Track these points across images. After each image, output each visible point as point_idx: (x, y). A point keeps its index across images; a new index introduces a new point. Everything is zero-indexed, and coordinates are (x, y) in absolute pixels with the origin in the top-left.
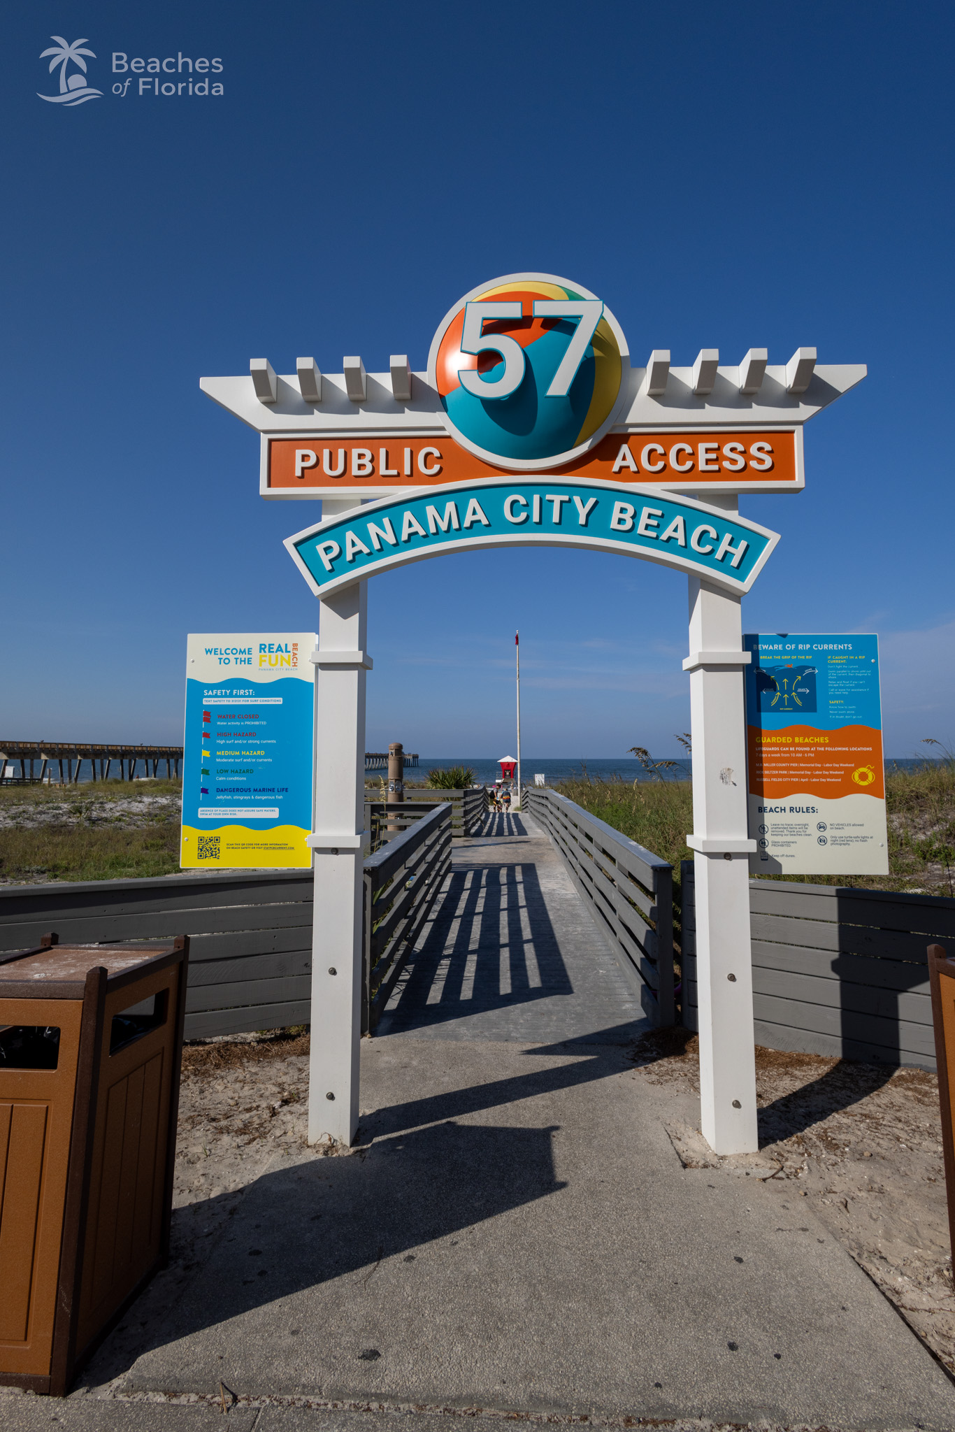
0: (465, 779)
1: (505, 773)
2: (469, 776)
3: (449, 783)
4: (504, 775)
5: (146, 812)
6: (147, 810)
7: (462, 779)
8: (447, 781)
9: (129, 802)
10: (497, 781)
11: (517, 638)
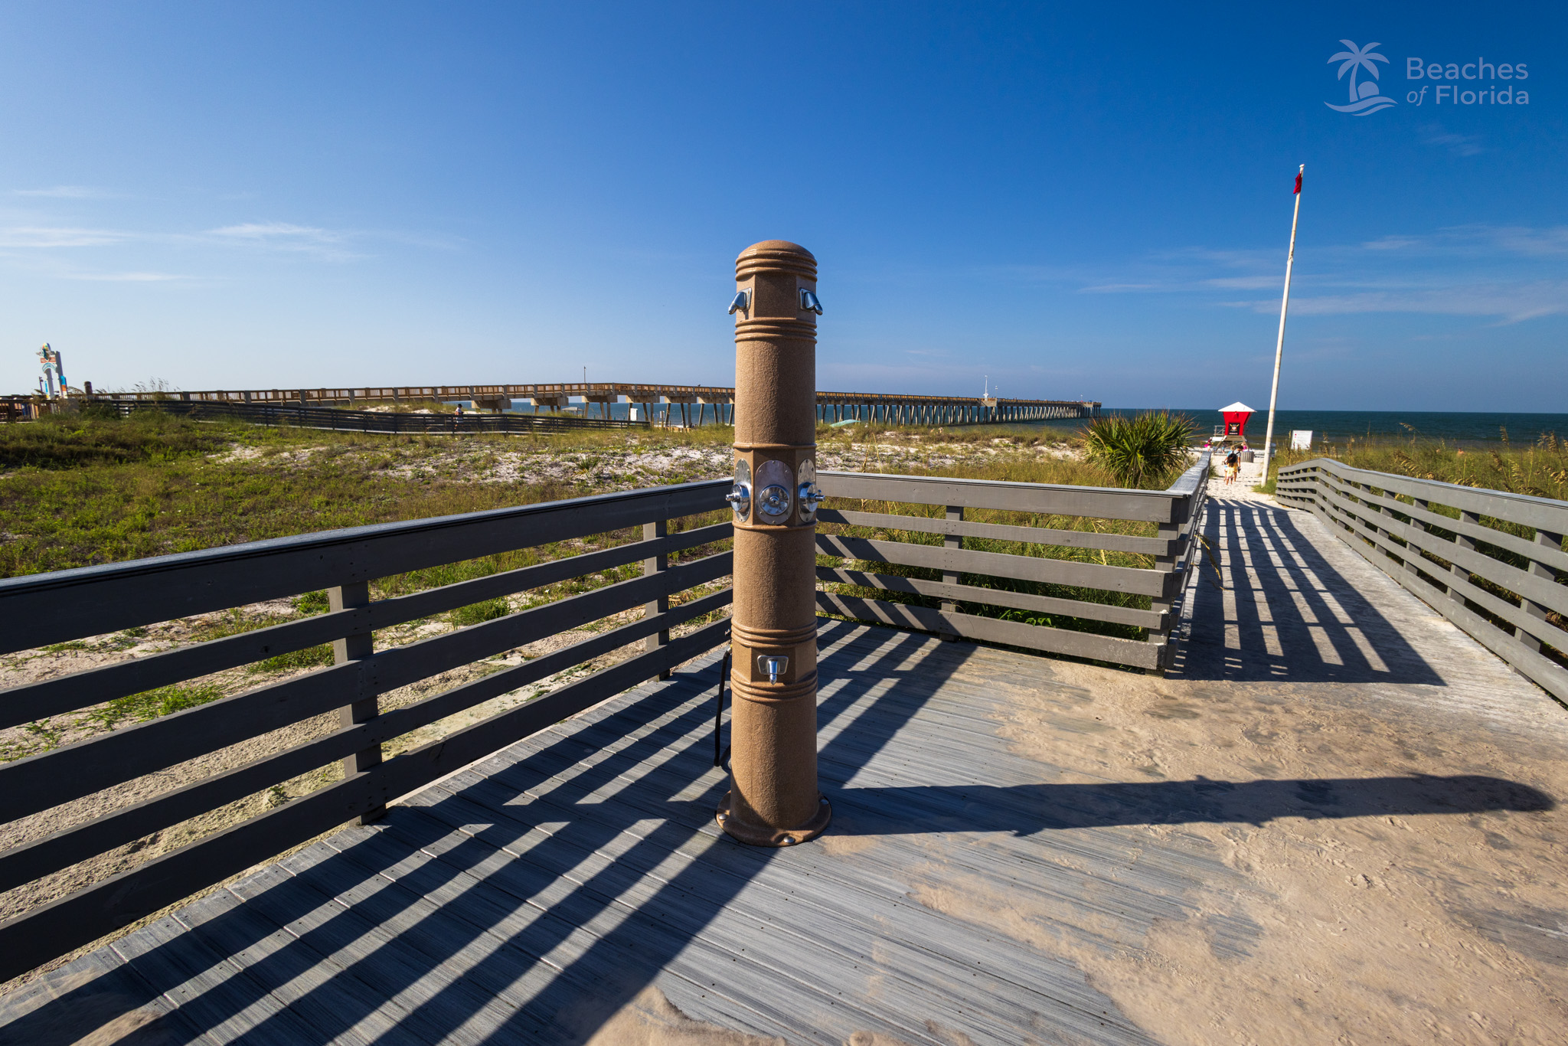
0: (1169, 439)
1: (1231, 428)
2: (1177, 432)
3: (1130, 445)
4: (1228, 431)
5: (668, 471)
6: (669, 468)
7: (1162, 438)
8: (1128, 440)
9: (656, 455)
10: (1215, 439)
11: (1299, 180)
